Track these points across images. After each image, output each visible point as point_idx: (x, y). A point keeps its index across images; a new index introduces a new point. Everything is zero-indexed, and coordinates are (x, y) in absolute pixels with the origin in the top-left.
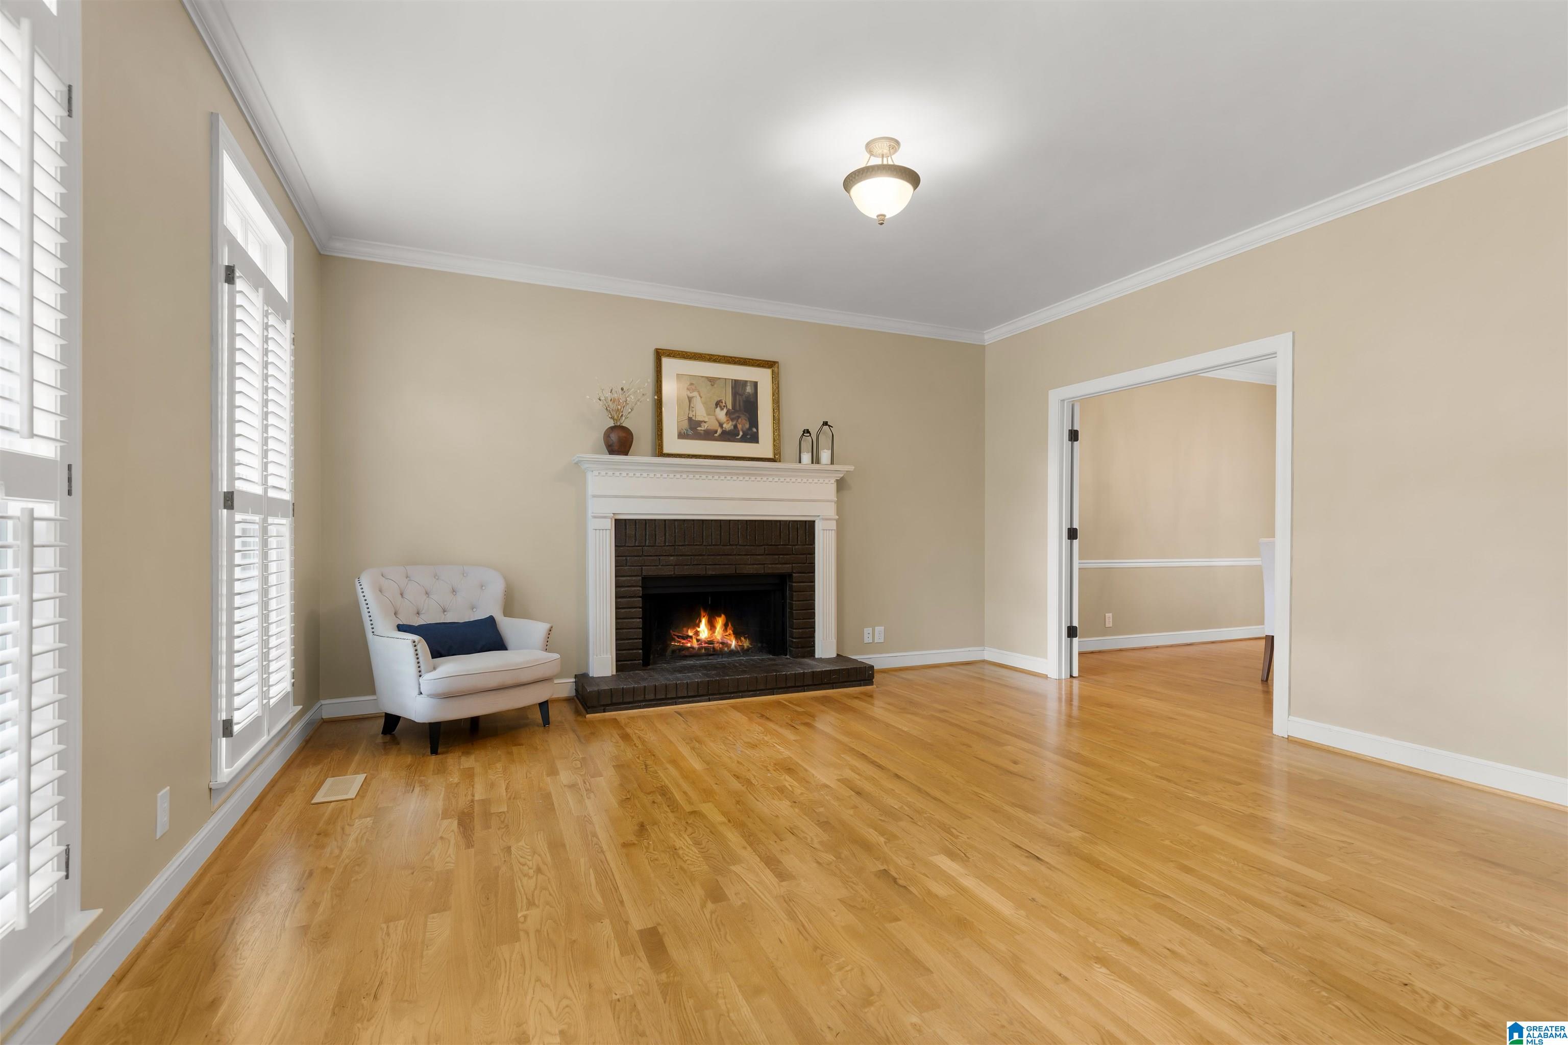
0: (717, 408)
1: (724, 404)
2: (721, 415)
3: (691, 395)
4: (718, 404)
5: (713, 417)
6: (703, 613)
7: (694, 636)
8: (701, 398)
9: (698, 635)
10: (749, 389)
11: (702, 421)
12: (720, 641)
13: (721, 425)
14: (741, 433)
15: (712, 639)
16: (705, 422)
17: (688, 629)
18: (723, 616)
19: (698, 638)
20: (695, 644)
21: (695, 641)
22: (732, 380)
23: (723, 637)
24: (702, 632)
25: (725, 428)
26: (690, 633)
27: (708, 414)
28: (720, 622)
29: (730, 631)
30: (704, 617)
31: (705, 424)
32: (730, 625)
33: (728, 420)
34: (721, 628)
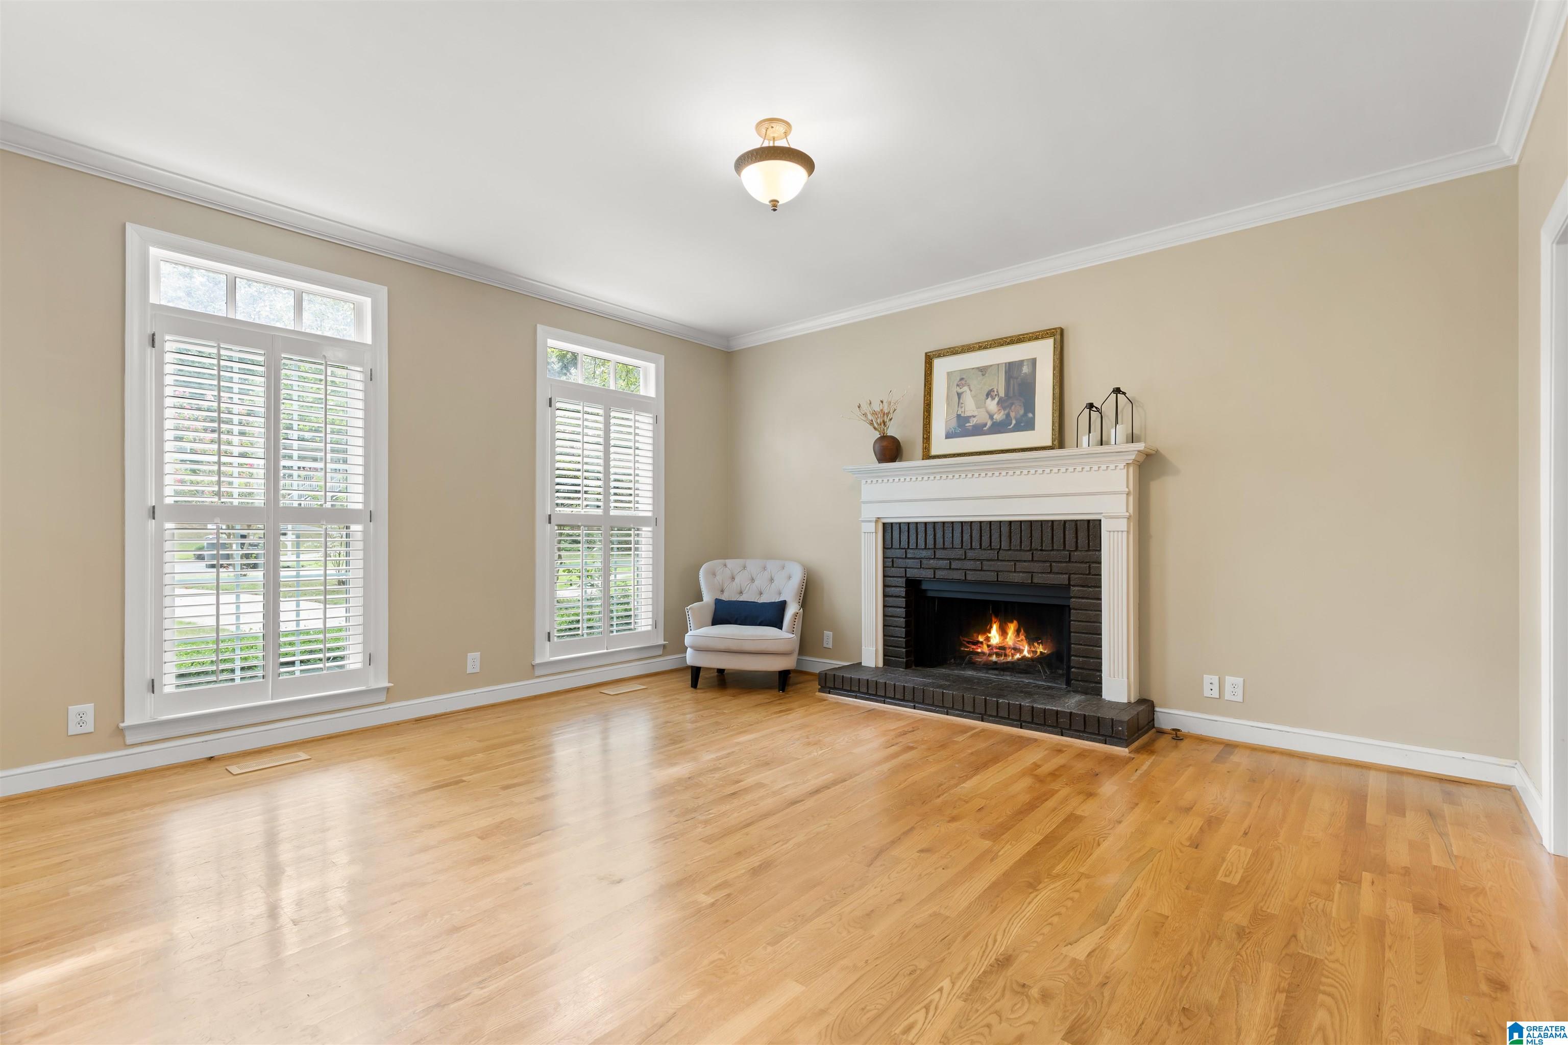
0: (987, 399)
1: (996, 393)
2: (992, 405)
3: (960, 391)
4: (989, 394)
5: (983, 410)
6: (994, 619)
7: (984, 642)
8: (971, 391)
9: (990, 641)
10: (1025, 369)
11: (971, 416)
12: (1012, 646)
13: (991, 417)
14: (1014, 422)
15: (1003, 645)
16: (974, 417)
17: (979, 634)
18: (1015, 622)
19: (989, 643)
20: (985, 649)
21: (985, 646)
22: (1006, 363)
23: (1015, 643)
24: (993, 638)
25: (996, 419)
26: (981, 639)
27: (977, 408)
28: (1012, 628)
29: (1022, 637)
30: (995, 622)
31: (974, 418)
32: (1022, 631)
33: (999, 410)
34: (1013, 633)
